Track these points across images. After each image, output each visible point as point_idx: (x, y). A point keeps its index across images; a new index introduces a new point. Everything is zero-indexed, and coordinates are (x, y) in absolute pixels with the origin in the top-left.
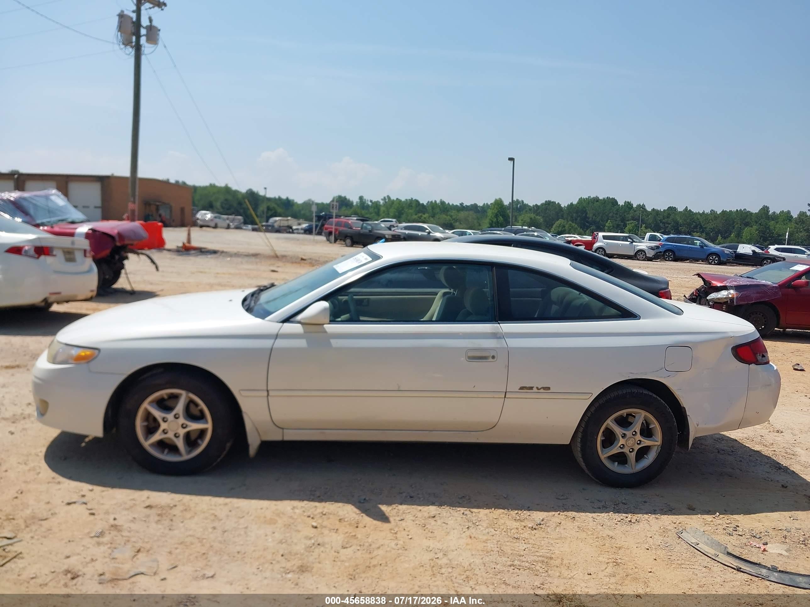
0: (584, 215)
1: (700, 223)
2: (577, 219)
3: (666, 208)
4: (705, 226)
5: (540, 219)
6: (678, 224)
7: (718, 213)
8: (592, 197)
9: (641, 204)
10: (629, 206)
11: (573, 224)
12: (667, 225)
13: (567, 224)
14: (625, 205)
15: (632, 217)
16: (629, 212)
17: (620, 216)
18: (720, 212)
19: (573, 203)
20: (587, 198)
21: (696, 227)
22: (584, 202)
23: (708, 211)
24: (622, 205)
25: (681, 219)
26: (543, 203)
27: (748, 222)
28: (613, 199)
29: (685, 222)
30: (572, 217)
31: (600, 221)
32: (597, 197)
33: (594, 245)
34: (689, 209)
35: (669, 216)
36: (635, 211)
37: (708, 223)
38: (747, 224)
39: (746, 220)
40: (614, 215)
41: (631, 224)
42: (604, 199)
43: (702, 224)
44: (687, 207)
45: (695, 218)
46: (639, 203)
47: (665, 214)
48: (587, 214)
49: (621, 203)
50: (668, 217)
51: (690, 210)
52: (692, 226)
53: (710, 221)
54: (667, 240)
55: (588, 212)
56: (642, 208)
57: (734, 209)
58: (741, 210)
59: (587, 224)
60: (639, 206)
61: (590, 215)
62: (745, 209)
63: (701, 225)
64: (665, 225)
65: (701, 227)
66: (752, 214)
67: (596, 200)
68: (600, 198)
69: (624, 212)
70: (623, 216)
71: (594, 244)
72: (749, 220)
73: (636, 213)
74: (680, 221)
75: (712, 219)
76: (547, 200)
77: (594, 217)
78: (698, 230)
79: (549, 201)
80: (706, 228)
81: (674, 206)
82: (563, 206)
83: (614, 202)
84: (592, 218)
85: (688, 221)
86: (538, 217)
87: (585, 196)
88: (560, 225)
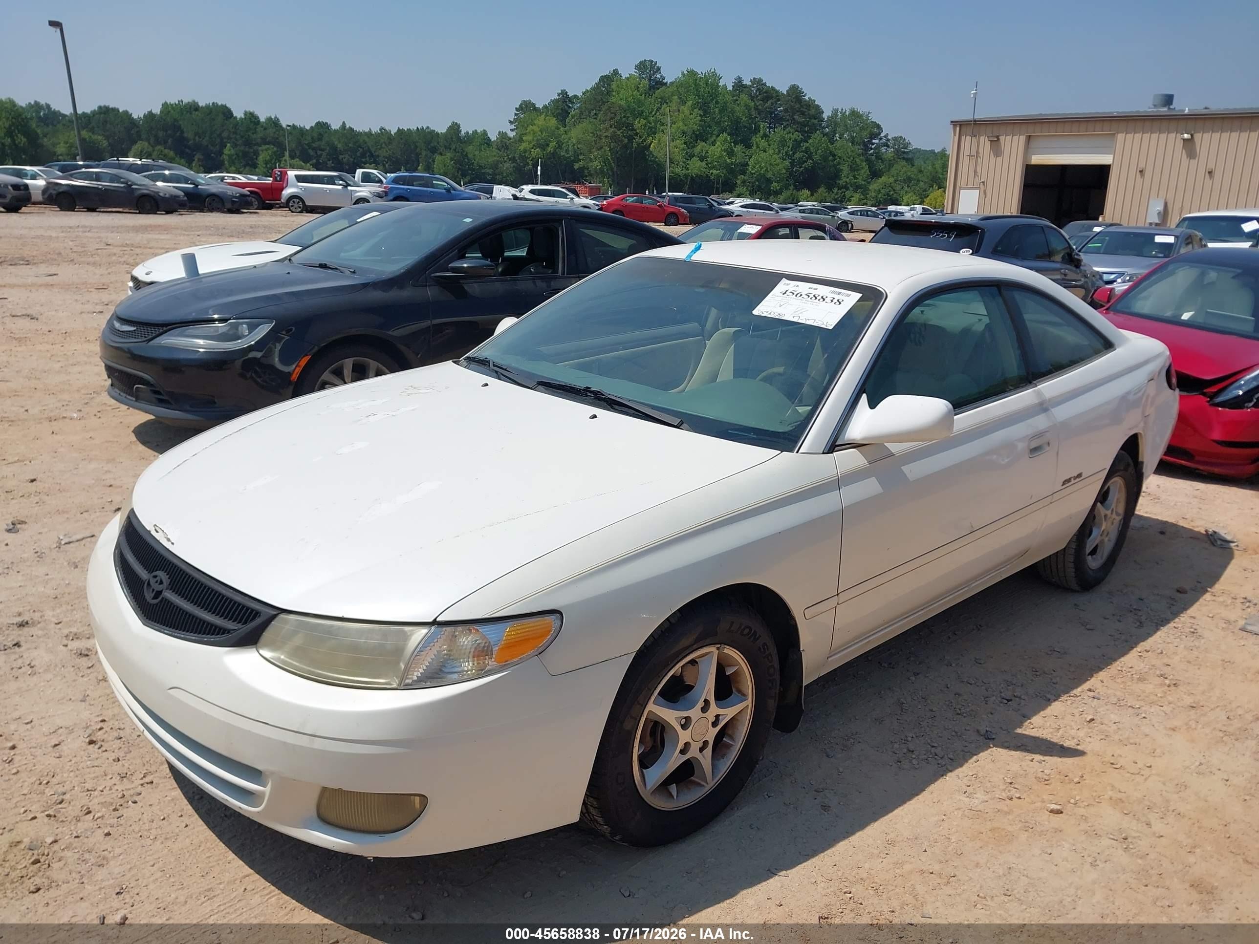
0: (178, 134)
1: (369, 148)
2: (167, 142)
3: (313, 125)
4: (377, 154)
5: (100, 140)
6: (336, 150)
7: (393, 133)
8: (185, 101)
9: (273, 117)
10: (253, 120)
11: (166, 151)
12: (319, 152)
13: (154, 151)
14: (245, 118)
15: (262, 138)
16: (255, 129)
17: (242, 137)
18: (396, 131)
19: (154, 112)
20: (177, 103)
21: (363, 155)
22: (172, 111)
23: (375, 129)
24: (241, 119)
25: (340, 142)
26: (95, 110)
27: (435, 147)
28: (224, 107)
29: (346, 148)
30: (156, 137)
31: (210, 146)
32: (194, 101)
33: (284, 192)
34: (347, 127)
35: (320, 137)
36: (265, 129)
37: (380, 149)
38: (434, 150)
39: (432, 145)
40: (232, 136)
41: (266, 150)
42: (207, 106)
43: (373, 150)
44: (344, 123)
45: (361, 141)
46: (269, 115)
47: (315, 135)
48: (182, 132)
49: (238, 114)
50: (320, 139)
51: (350, 128)
52: (358, 154)
53: (383, 146)
54: (395, 181)
55: (185, 130)
56: (274, 123)
57: (413, 127)
58: (423, 128)
59: (187, 150)
60: (269, 119)
61: (189, 134)
62: (428, 127)
63: (370, 152)
64: (316, 153)
65: (372, 155)
66: (437, 133)
67: (193, 107)
68: (200, 105)
69: (247, 131)
70: (247, 136)
71: (282, 189)
72: (436, 144)
73: (268, 131)
74: (339, 146)
75: (385, 143)
76: (102, 105)
77: (197, 138)
78: (368, 159)
79: (105, 106)
80: (378, 156)
81: (324, 121)
82: (135, 116)
83: (226, 113)
84: (194, 139)
85: (350, 145)
86: (95, 137)
87: (173, 100)
88: (141, 152)
